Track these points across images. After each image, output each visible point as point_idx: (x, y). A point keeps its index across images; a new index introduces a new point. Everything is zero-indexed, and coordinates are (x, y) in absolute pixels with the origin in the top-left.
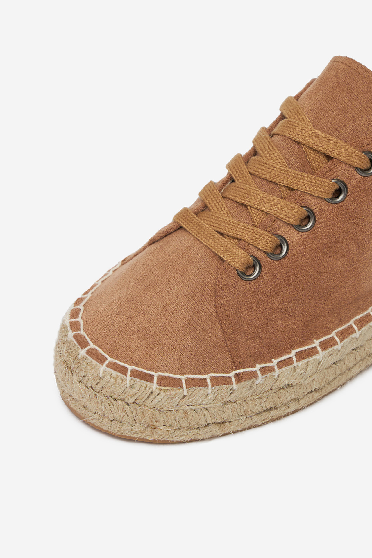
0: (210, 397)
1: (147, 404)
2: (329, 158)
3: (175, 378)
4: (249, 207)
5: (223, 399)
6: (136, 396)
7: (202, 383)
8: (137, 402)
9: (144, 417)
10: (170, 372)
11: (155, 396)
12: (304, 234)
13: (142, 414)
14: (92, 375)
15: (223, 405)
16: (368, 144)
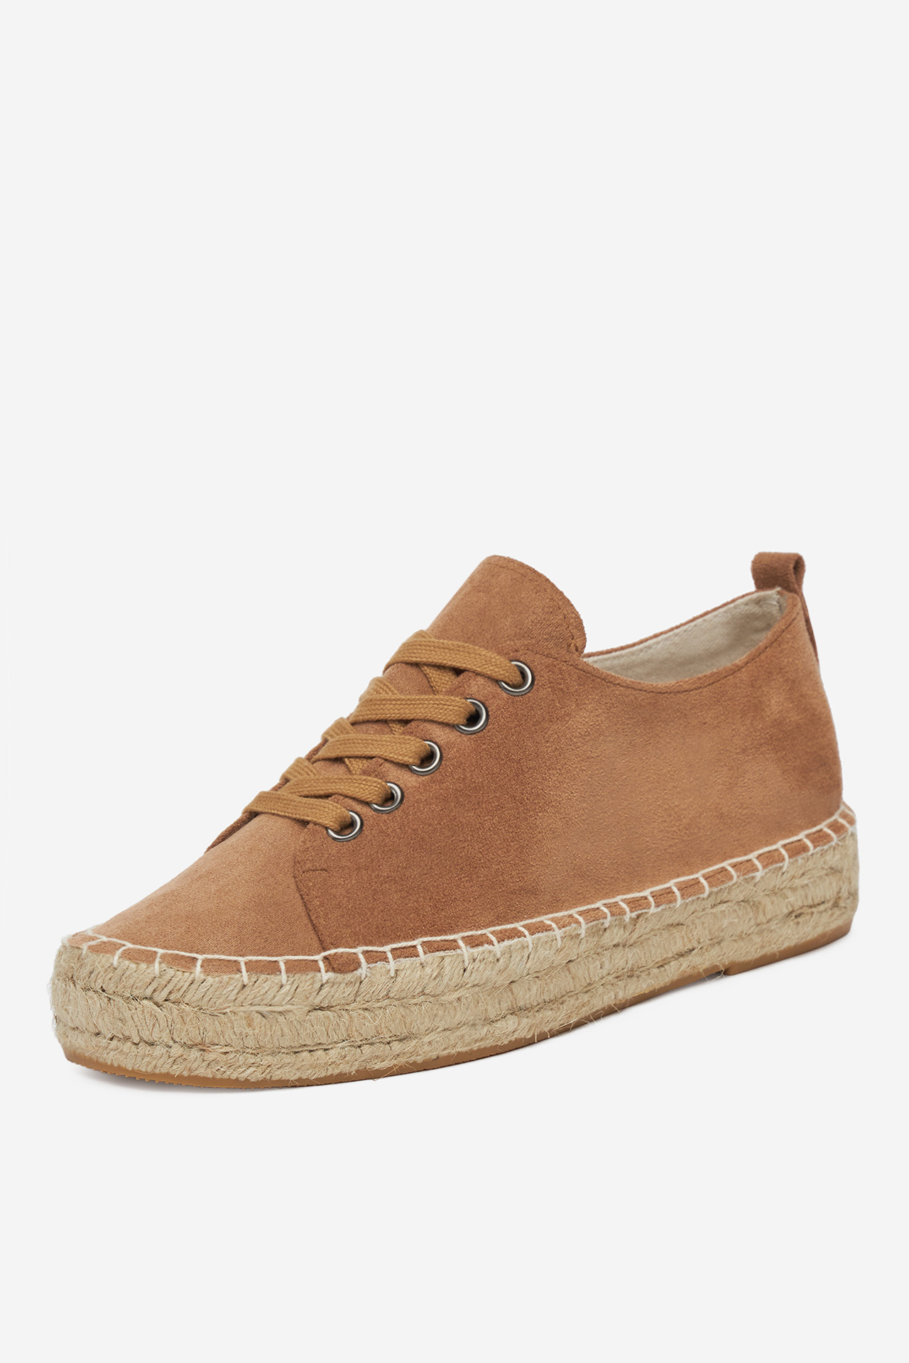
0: (284, 990)
1: (186, 1000)
2: (458, 672)
3: (229, 961)
4: (346, 760)
5: (307, 998)
6: (170, 987)
7: (273, 968)
8: (172, 997)
9: (185, 1024)
10: (223, 953)
11: (198, 984)
12: (427, 777)
13: (181, 1020)
14: (103, 967)
15: (309, 1012)
16: (516, 651)
